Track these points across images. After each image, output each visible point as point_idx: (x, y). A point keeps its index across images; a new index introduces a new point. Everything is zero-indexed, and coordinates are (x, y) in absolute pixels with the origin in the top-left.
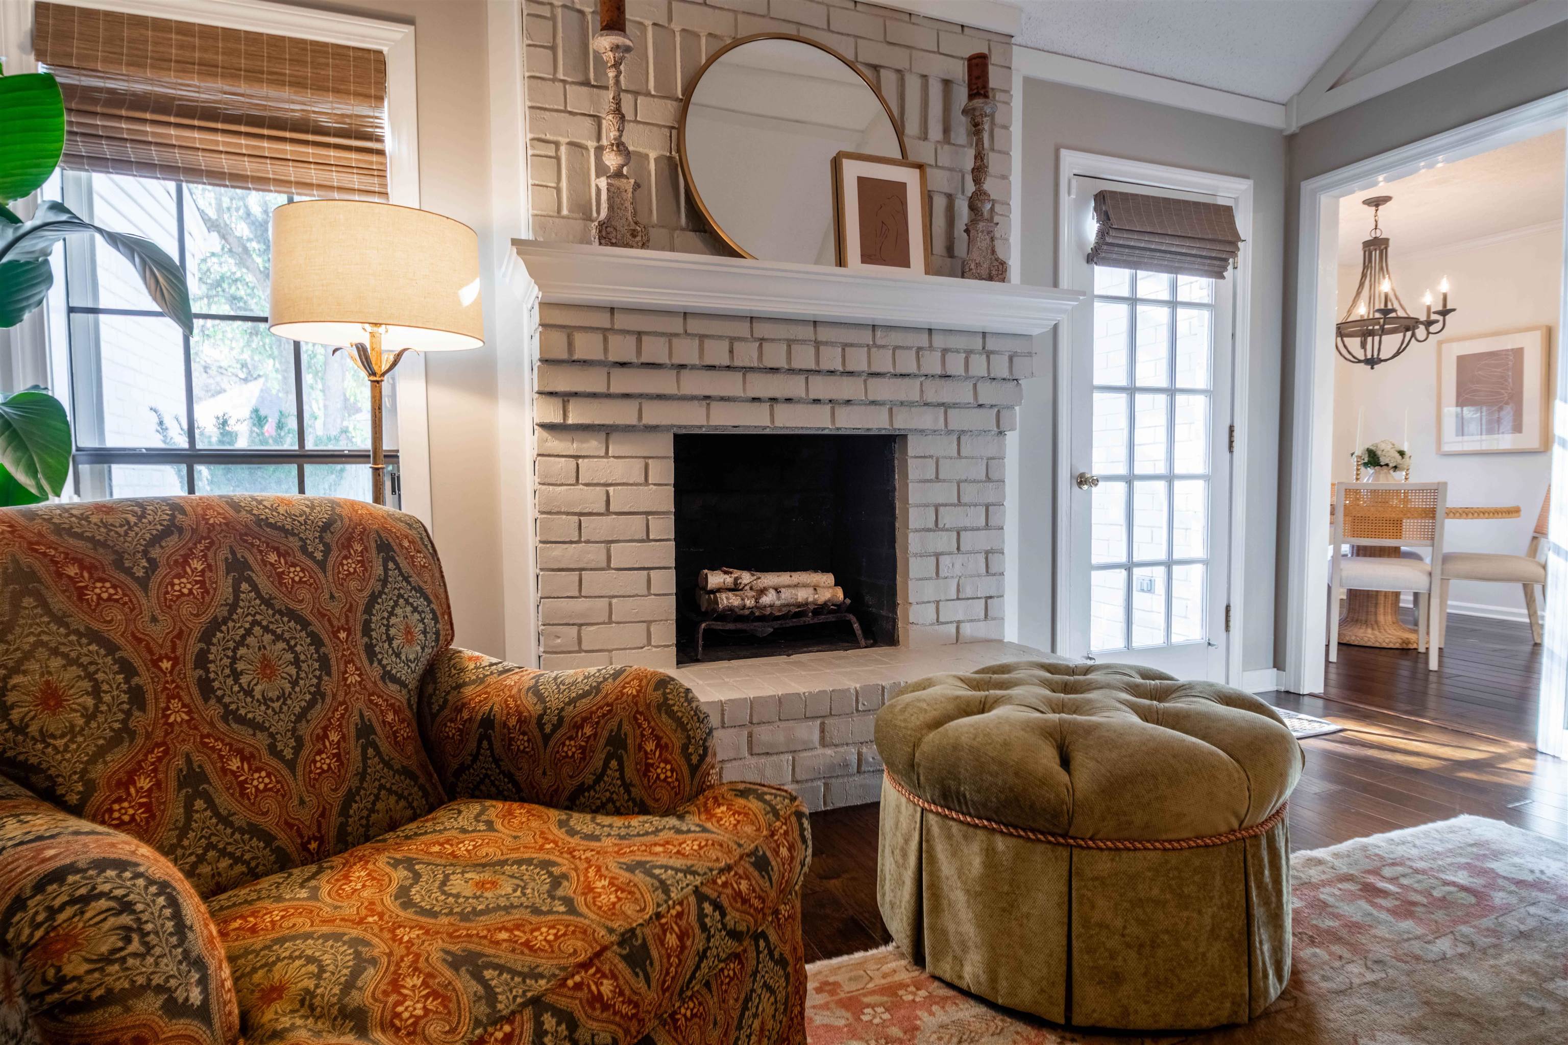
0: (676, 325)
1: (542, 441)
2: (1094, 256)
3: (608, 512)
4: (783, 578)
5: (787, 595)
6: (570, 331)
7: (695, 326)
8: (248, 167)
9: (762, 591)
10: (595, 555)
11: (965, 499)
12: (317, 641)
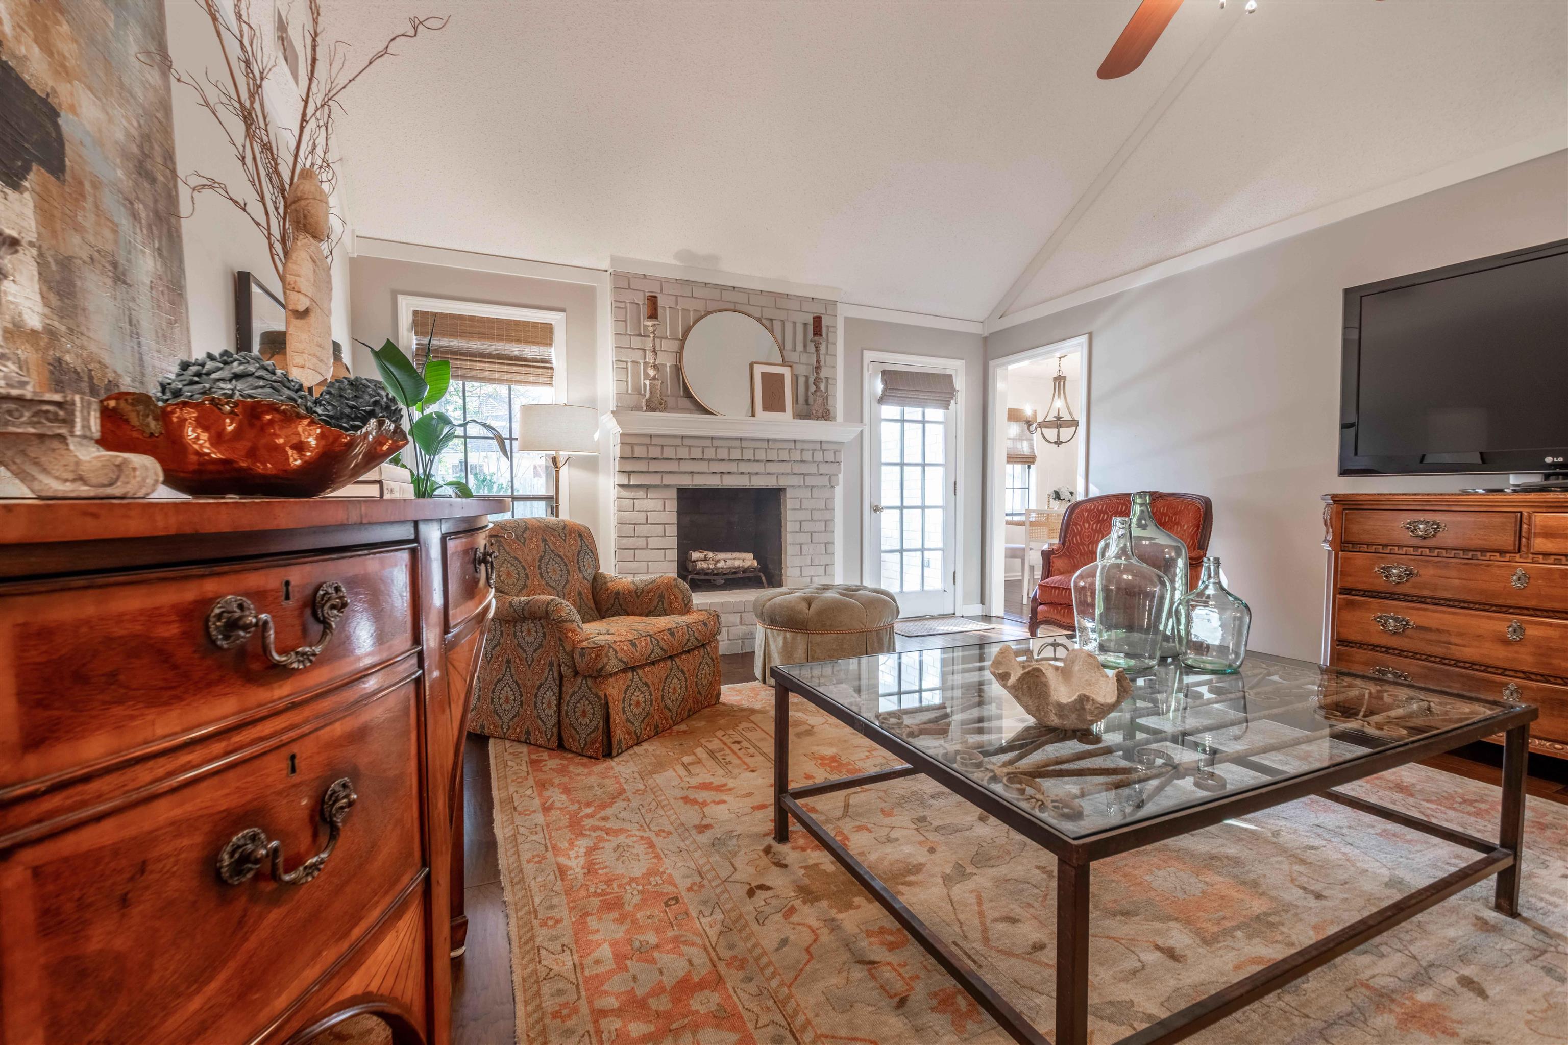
0: (678, 442)
1: (618, 492)
2: (881, 400)
3: (647, 523)
4: (728, 555)
5: (729, 563)
6: (632, 445)
7: (686, 442)
8: (497, 376)
9: (718, 561)
10: (641, 542)
11: (814, 518)
12: (566, 565)
